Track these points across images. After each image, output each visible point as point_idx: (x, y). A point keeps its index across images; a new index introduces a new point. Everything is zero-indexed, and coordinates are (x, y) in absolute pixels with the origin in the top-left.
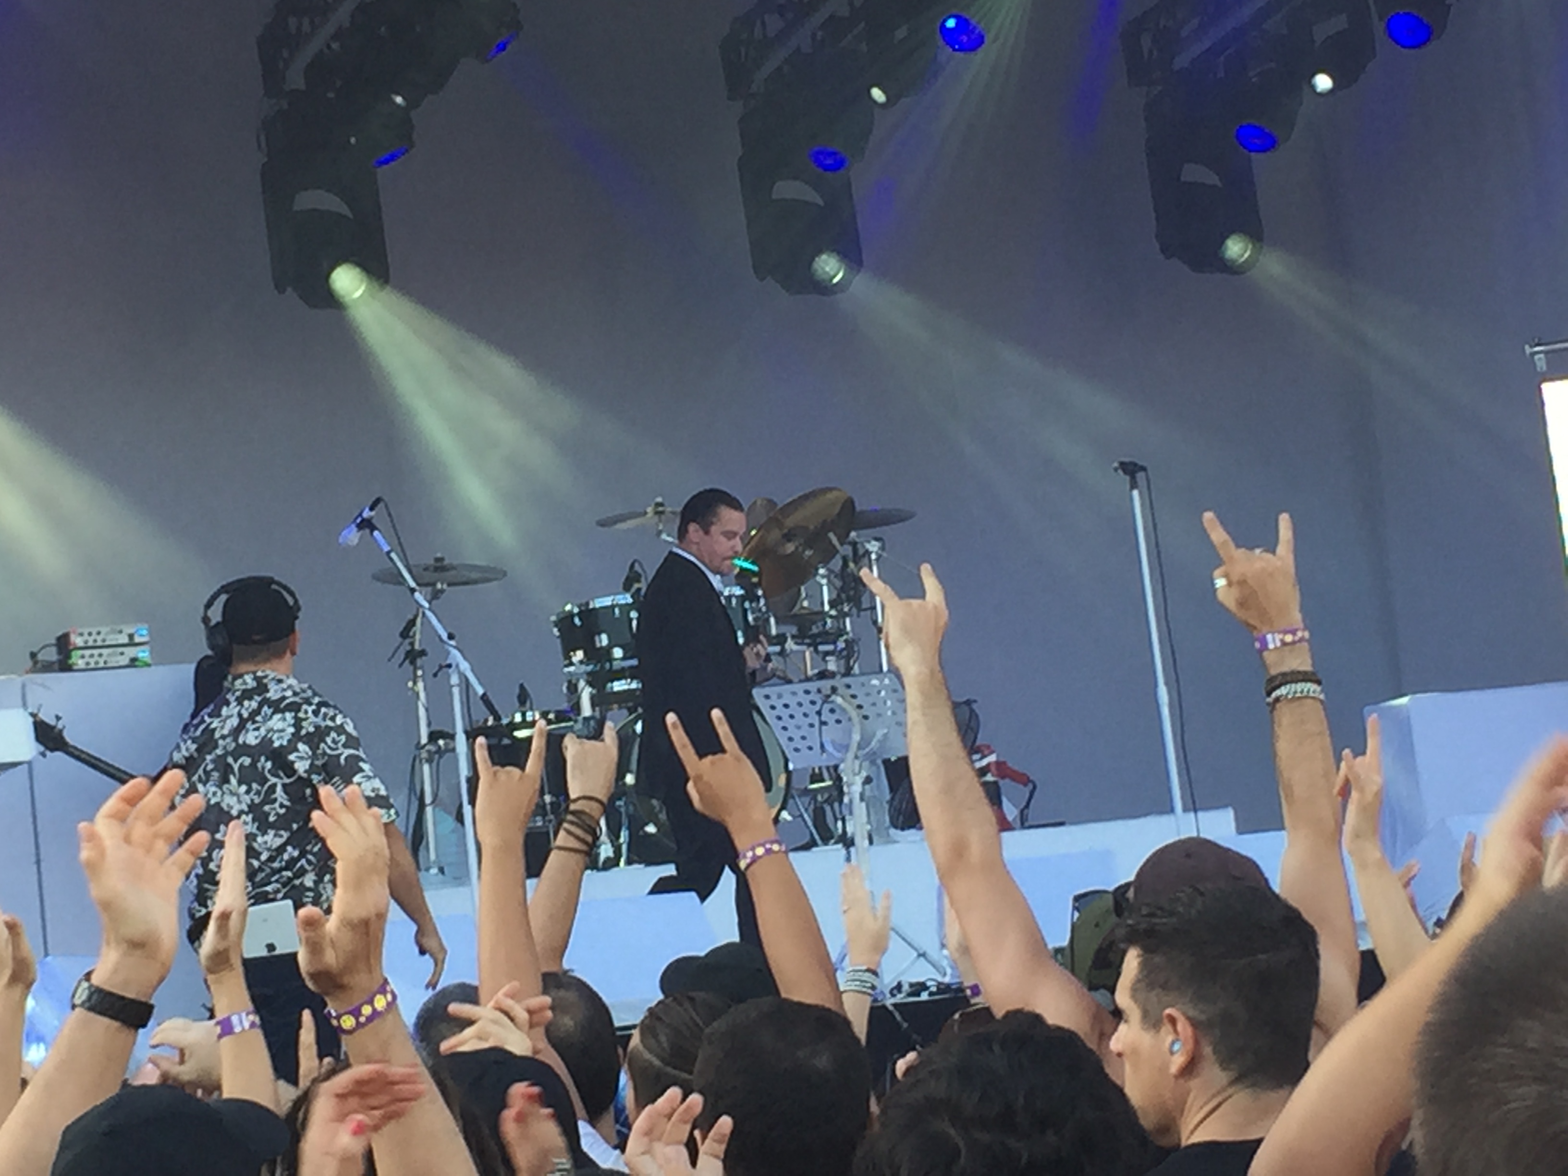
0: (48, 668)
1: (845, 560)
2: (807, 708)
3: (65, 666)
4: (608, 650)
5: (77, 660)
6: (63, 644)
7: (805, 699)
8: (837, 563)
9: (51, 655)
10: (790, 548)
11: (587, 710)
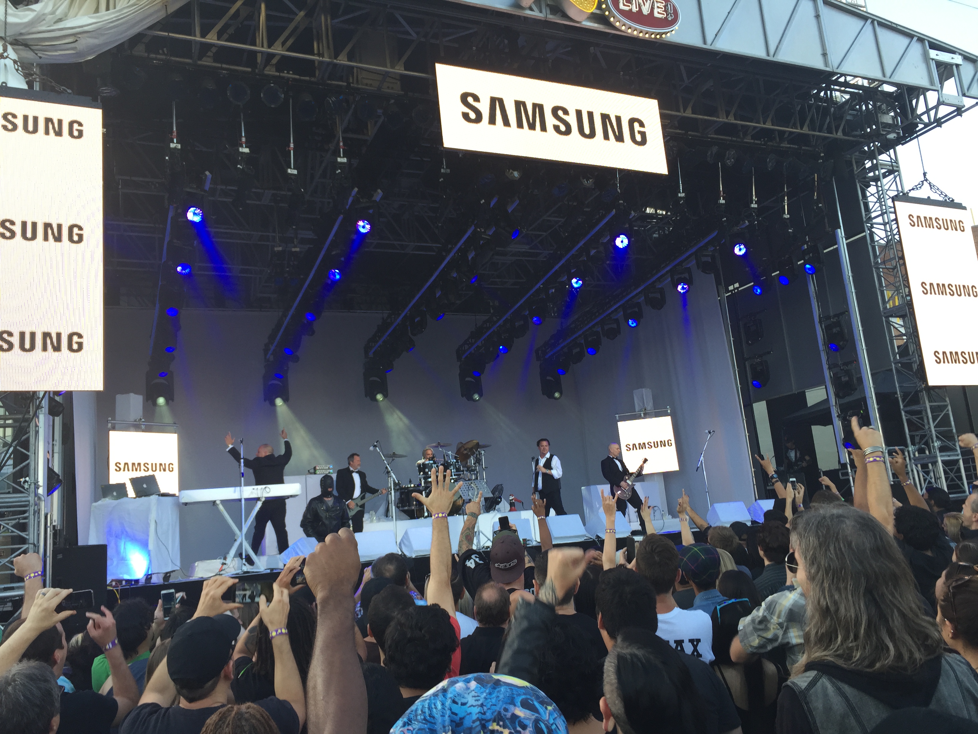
0: (311, 473)
1: (477, 455)
2: (466, 486)
3: (315, 473)
4: (428, 472)
5: (318, 472)
6: (315, 469)
7: (466, 485)
8: (475, 455)
9: (312, 471)
10: (465, 452)
11: (423, 485)
